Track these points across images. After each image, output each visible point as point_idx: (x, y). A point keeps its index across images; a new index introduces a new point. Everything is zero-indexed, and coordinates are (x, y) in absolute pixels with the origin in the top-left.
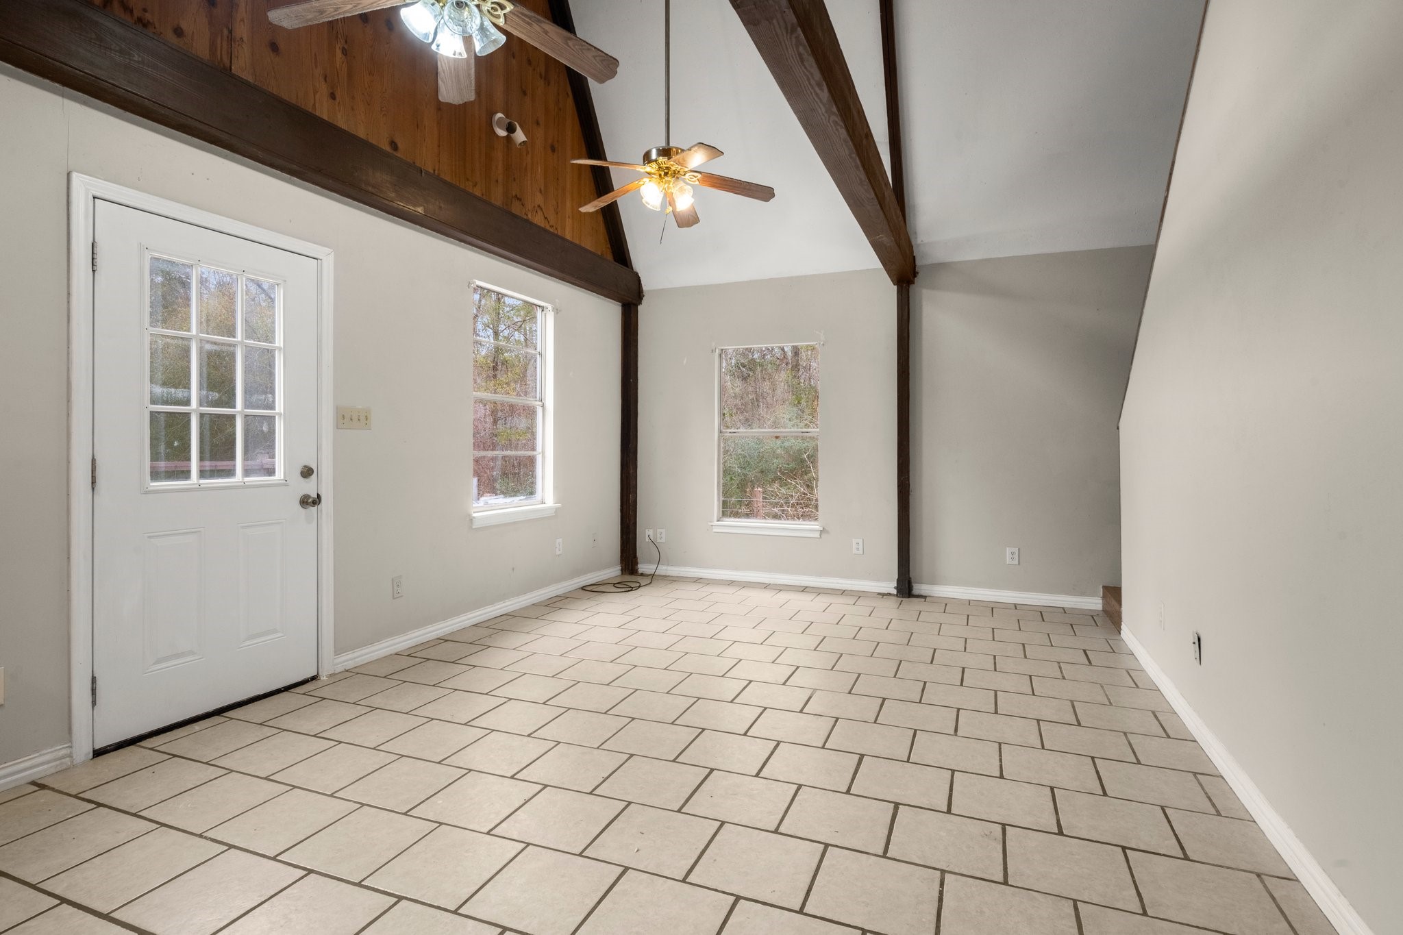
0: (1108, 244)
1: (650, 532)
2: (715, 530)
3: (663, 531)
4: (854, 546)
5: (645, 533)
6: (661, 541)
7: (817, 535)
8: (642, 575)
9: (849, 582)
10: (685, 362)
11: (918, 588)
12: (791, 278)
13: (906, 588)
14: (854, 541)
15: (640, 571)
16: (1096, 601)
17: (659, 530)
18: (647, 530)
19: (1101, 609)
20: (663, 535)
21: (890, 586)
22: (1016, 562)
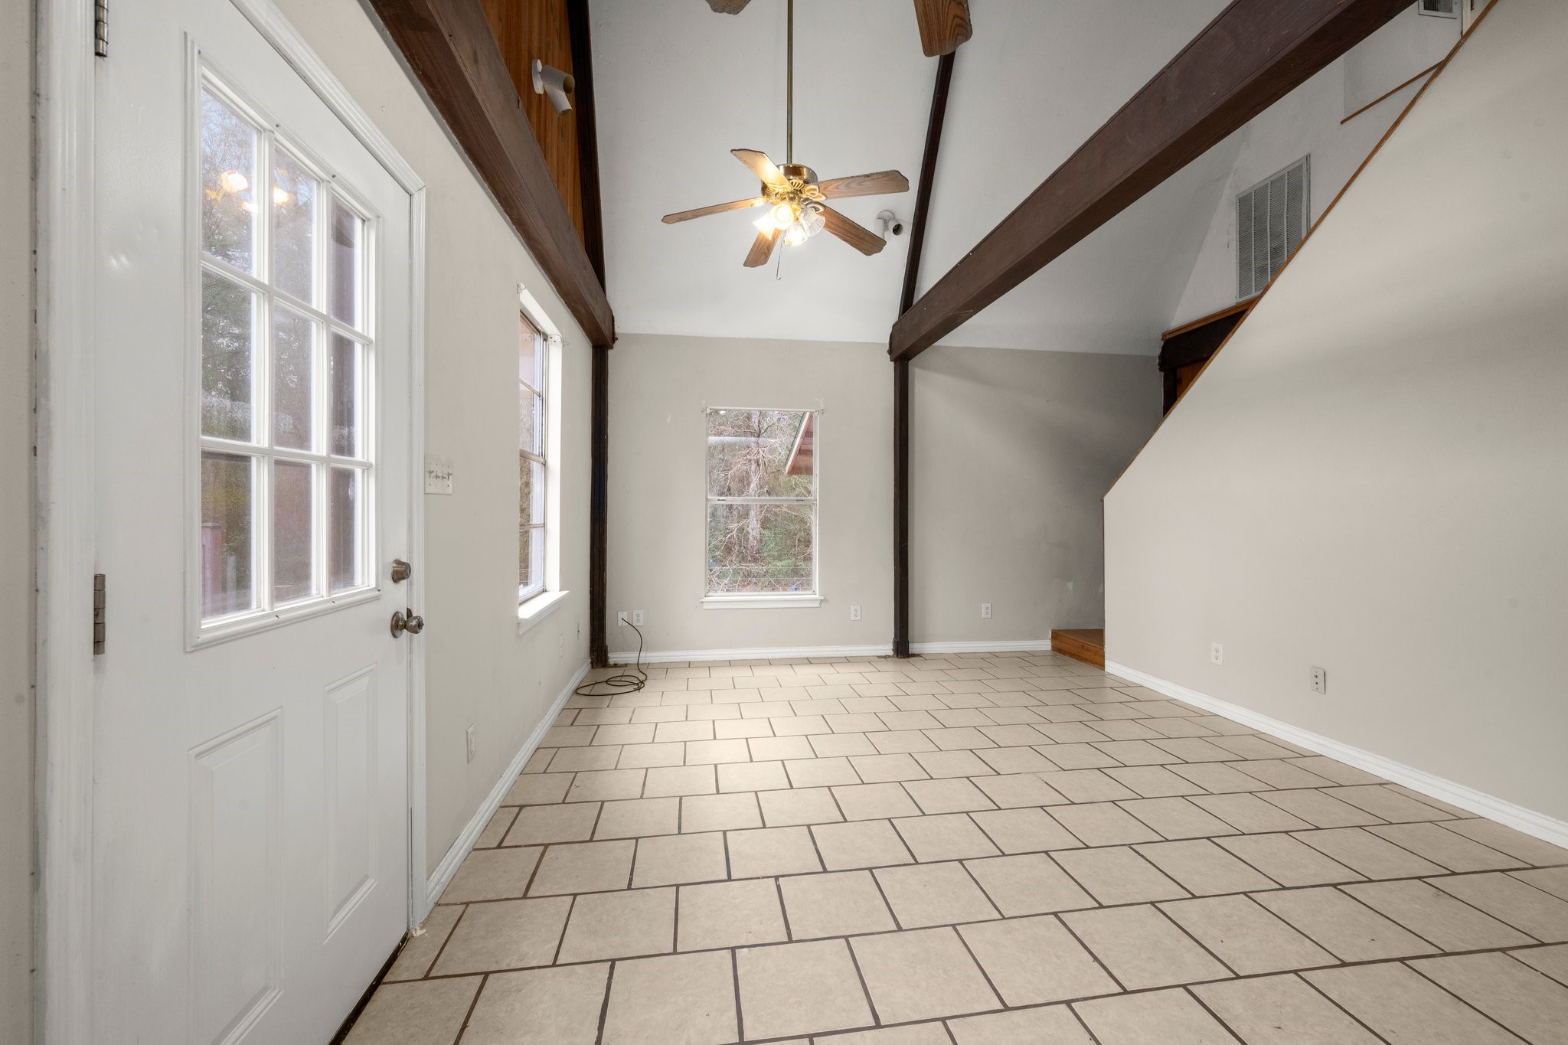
0: (1057, 348)
1: (625, 615)
2: (705, 607)
3: (641, 612)
4: (853, 612)
5: (617, 616)
6: (638, 624)
7: (817, 604)
8: (616, 665)
9: (849, 648)
10: (669, 419)
11: (914, 648)
12: (790, 342)
13: (902, 648)
14: (853, 608)
15: (611, 661)
16: (1046, 643)
17: (635, 612)
18: (620, 613)
19: (1049, 648)
20: (641, 618)
21: (888, 649)
22: (989, 616)
